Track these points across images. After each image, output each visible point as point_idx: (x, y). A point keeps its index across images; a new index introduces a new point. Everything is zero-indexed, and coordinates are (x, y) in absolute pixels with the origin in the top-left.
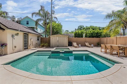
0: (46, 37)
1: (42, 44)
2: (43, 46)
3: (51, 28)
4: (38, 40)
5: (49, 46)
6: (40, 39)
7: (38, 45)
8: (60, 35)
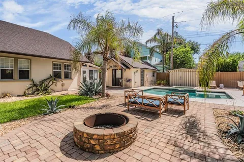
0: (163, 71)
1: (158, 82)
2: (159, 84)
3: (172, 59)
4: (153, 76)
5: (168, 84)
6: (155, 75)
7: (153, 82)
8: (185, 69)
